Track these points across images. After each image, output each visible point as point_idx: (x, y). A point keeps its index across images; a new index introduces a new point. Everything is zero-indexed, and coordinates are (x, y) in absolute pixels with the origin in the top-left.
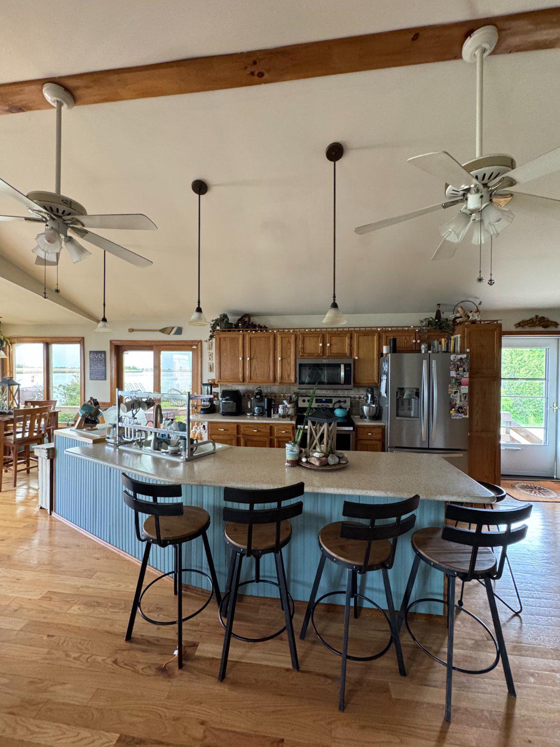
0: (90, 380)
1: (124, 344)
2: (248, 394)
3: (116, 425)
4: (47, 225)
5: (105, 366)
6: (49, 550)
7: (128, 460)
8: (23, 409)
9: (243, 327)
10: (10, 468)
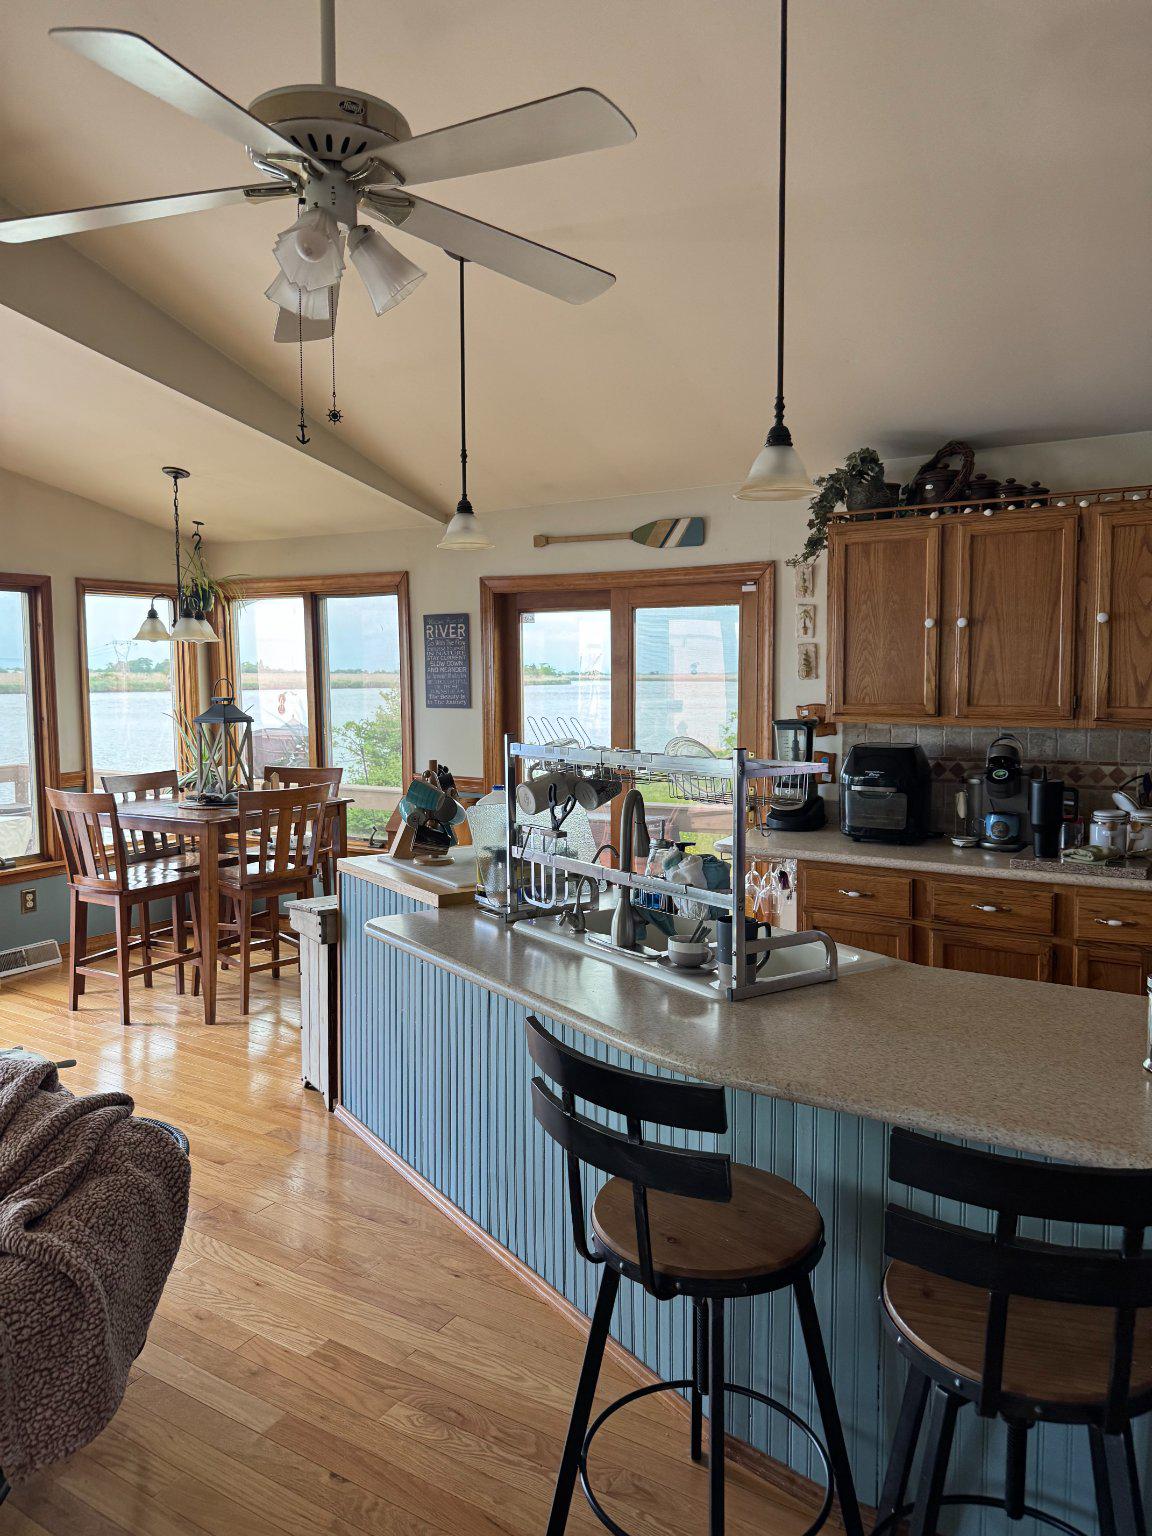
0: (428, 706)
1: (520, 589)
2: (956, 765)
3: (505, 852)
4: (302, 201)
5: (468, 662)
6: (328, 1217)
7: (543, 973)
8: (260, 790)
9: (940, 495)
10: (234, 960)
